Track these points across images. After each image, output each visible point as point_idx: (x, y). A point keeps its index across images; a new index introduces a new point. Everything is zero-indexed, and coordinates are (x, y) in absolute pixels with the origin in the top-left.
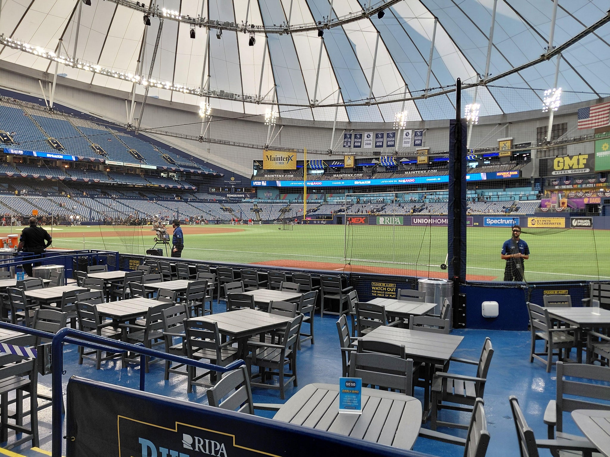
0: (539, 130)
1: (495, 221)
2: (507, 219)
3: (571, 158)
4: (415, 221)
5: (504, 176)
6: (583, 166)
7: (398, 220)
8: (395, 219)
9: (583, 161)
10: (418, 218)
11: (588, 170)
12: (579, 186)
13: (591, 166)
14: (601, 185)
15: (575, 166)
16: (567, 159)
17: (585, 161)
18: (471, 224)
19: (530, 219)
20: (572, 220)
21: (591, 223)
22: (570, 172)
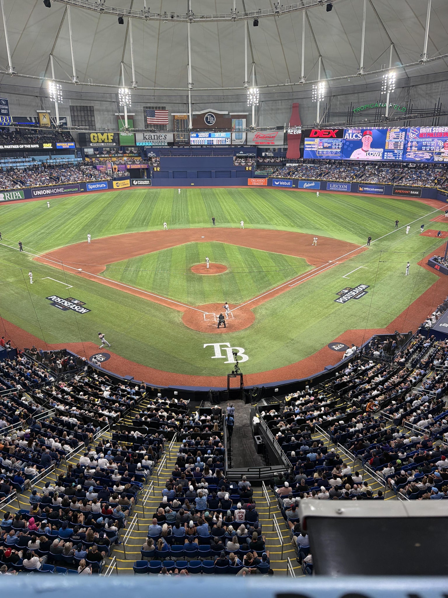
0: (71, 108)
1: (94, 186)
2: (100, 184)
3: (102, 134)
4: (36, 193)
5: (64, 147)
6: (111, 141)
7: (18, 194)
8: (15, 194)
9: (111, 138)
10: (37, 190)
11: (114, 144)
12: (113, 155)
13: (116, 141)
14: (127, 155)
15: (106, 141)
16: (99, 135)
17: (112, 138)
18: (79, 190)
19: (114, 183)
20: (133, 181)
21: (150, 182)
22: (103, 144)
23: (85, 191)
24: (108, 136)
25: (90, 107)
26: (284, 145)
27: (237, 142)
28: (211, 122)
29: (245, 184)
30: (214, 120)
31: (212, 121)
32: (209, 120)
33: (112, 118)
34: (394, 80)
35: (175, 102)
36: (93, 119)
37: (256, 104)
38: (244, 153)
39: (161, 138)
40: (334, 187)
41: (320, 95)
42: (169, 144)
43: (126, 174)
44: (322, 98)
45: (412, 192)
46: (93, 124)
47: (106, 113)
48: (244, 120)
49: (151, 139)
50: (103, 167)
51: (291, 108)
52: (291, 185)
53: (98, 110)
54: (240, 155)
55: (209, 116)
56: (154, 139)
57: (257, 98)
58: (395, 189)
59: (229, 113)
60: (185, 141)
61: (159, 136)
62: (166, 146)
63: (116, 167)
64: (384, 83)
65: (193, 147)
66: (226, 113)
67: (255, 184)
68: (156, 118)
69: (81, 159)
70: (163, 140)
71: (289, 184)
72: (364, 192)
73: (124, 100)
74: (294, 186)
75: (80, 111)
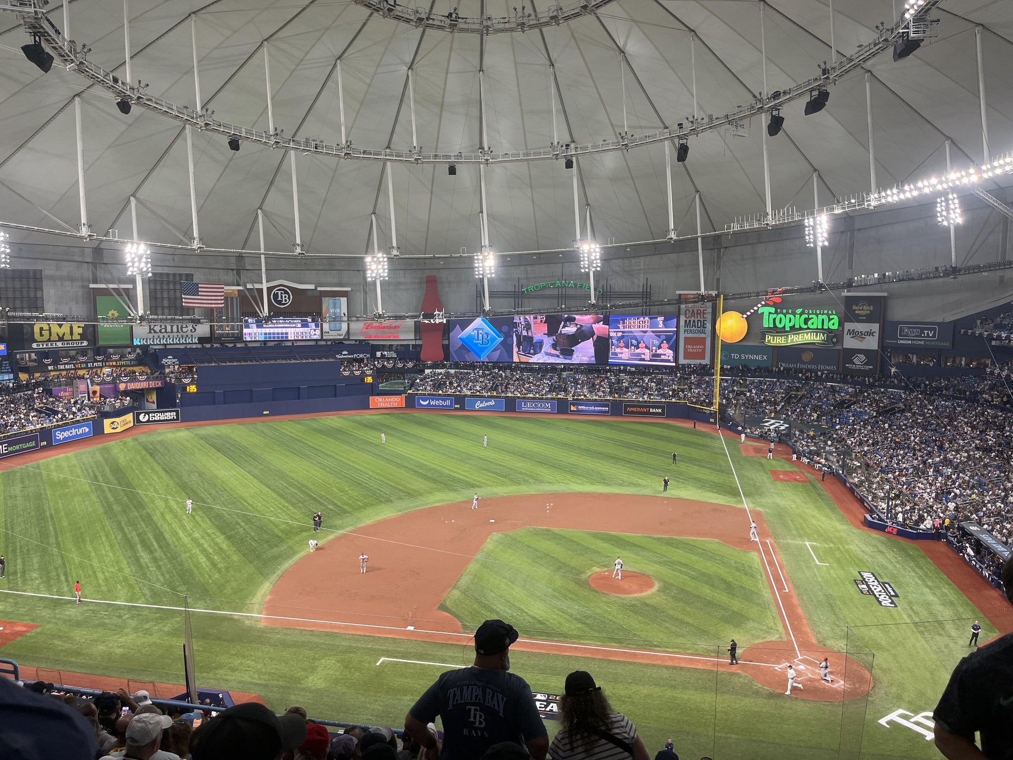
1: (66, 434)
3: (60, 324)
6: (79, 337)
9: (78, 331)
11: (85, 343)
12: (84, 366)
13: (90, 337)
14: (114, 363)
15: (67, 337)
16: (54, 325)
17: (80, 331)
18: (37, 446)
19: (107, 422)
20: (138, 414)
21: (177, 415)
22: (60, 344)
23: (50, 446)
24: (71, 328)
25: (35, 271)
26: (415, 339)
27: (333, 335)
28: (284, 302)
29: (365, 406)
30: (289, 298)
31: (286, 300)
32: (280, 299)
33: (80, 293)
34: (598, 255)
35: (214, 266)
36: (39, 295)
37: (384, 277)
38: (349, 354)
39: (184, 330)
40: (528, 406)
41: (487, 268)
42: (202, 340)
43: (126, 403)
44: (491, 273)
45: (651, 410)
46: (39, 305)
47: (67, 283)
48: (344, 300)
49: (166, 332)
50: (65, 391)
51: (420, 283)
52: (451, 405)
53: (51, 278)
54: (342, 356)
55: (279, 292)
56: (172, 332)
57: (384, 269)
58: (626, 406)
59: (316, 287)
60: (233, 334)
61: (182, 328)
62: (196, 343)
63: (97, 388)
64: (583, 257)
65: (250, 345)
66: (312, 287)
67: (382, 405)
68: (199, 297)
69: (11, 376)
70: (189, 333)
71: (448, 403)
72: (578, 412)
73: (136, 264)
74: (456, 406)
75: (13, 279)
